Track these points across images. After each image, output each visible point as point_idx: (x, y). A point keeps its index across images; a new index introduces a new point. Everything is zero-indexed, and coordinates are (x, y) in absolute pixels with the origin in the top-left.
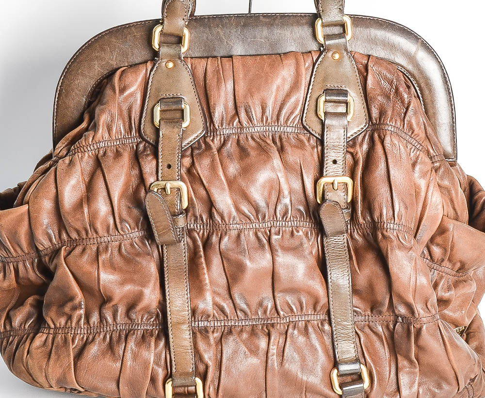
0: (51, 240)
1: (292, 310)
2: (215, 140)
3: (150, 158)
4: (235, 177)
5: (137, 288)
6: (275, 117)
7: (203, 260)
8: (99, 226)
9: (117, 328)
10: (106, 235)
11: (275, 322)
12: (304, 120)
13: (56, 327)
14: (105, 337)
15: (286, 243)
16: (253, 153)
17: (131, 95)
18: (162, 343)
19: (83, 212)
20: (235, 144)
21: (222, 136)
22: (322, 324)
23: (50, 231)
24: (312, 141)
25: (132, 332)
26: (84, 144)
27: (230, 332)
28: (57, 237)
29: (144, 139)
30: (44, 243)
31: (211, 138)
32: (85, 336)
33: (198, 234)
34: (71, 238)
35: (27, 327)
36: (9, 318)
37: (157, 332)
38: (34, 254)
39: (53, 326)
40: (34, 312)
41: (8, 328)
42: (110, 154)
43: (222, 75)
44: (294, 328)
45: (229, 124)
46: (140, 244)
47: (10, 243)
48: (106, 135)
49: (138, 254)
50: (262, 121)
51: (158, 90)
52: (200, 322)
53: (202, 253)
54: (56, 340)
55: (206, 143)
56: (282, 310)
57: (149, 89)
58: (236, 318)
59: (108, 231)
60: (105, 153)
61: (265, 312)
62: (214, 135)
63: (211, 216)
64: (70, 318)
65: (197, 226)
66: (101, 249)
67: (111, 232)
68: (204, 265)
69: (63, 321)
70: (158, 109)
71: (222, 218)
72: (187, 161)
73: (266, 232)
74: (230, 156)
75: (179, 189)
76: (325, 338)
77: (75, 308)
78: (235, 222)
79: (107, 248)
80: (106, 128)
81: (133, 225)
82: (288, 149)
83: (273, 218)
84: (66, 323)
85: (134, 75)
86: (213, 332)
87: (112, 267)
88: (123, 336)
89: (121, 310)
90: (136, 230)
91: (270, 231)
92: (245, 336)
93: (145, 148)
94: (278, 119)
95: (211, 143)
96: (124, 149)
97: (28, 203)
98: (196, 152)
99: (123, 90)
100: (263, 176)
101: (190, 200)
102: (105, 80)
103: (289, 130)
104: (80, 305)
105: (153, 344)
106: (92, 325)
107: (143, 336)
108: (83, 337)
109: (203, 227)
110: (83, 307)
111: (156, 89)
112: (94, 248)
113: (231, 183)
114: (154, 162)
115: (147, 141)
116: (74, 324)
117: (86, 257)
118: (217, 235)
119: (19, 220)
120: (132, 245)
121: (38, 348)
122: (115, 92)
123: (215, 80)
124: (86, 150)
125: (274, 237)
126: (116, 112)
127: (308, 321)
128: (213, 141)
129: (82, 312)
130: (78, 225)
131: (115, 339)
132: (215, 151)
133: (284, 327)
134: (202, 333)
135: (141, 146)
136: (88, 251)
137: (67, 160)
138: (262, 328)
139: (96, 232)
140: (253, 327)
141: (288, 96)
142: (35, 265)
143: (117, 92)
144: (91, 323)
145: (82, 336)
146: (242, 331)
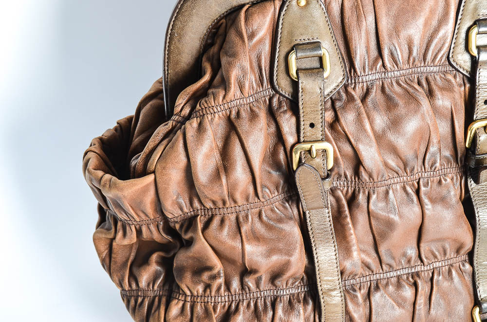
0: (181, 209)
1: (435, 257)
2: (357, 88)
3: (288, 115)
4: (384, 131)
5: (284, 258)
6: (422, 57)
7: (349, 220)
8: (238, 196)
9: (261, 295)
10: (245, 203)
11: (419, 270)
12: (450, 56)
13: (192, 295)
14: (248, 305)
15: (434, 194)
16: (401, 102)
17: (261, 41)
18: (310, 307)
19: (221, 185)
20: (379, 92)
21: (365, 84)
22: (463, 265)
23: (181, 201)
24: (458, 79)
25: (279, 300)
26: (213, 104)
27: (377, 288)
28: (188, 204)
29: (277, 92)
30: (173, 212)
31: (353, 86)
32: (227, 304)
33: (342, 192)
34: (204, 206)
35: (156, 288)
36: (133, 277)
37: (303, 295)
38: (159, 218)
39: (188, 293)
40: (162, 270)
41: (134, 286)
42: (244, 114)
43: (362, 12)
44: (439, 274)
45: (372, 69)
46: (281, 208)
47: (133, 209)
48: (238, 93)
49: (280, 220)
50: (408, 63)
51: (291, 34)
52: (346, 282)
53: (347, 212)
54: (195, 310)
55: (347, 92)
56: (427, 258)
57: (279, 33)
58: (381, 271)
59: (247, 199)
60: (238, 114)
61: (409, 261)
62: (355, 83)
63: (357, 173)
64: (208, 287)
65: (340, 184)
66: (241, 219)
67: (250, 201)
68: (350, 225)
69: (200, 288)
70: (293, 58)
71: (370, 176)
72: (329, 116)
73: (413, 185)
74: (375, 106)
75: (325, 151)
76: (466, 278)
77: (214, 277)
78: (384, 179)
79: (247, 216)
80: (237, 85)
81: (272, 188)
82: (438, 93)
83: (422, 169)
84: (205, 291)
85: (261, 17)
86: (360, 289)
87: (256, 238)
88: (269, 304)
89: (265, 278)
90: (276, 193)
91: (418, 183)
92: (391, 288)
93: (280, 103)
94: (425, 59)
95: (353, 93)
96: (259, 108)
97: (154, 172)
98: (338, 104)
99: (252, 36)
100: (412, 125)
101: (336, 160)
102: (223, 21)
103: (435, 69)
104: (219, 273)
105: (302, 311)
106: (233, 293)
107: (290, 302)
108: (225, 306)
109: (348, 184)
110: (222, 275)
111: (288, 33)
112: (233, 217)
113: (380, 138)
114: (294, 120)
115: (281, 95)
116: (213, 294)
117: (226, 230)
118: (364, 192)
119: (145, 190)
120: (272, 210)
121: (176, 317)
122: (243, 41)
123: (355, 18)
124: (216, 111)
125: (423, 189)
126: (247, 65)
127: (452, 265)
128: (354, 88)
129: (221, 280)
130: (216, 197)
131: (261, 308)
132: (359, 101)
133: (428, 274)
134: (349, 292)
135: (275, 100)
136: (227, 223)
137: (195, 123)
138: (408, 278)
139: (235, 202)
140: (398, 279)
141: (437, 30)
142: (161, 227)
143: (246, 40)
144: (232, 291)
145: (223, 304)
146: (387, 284)
